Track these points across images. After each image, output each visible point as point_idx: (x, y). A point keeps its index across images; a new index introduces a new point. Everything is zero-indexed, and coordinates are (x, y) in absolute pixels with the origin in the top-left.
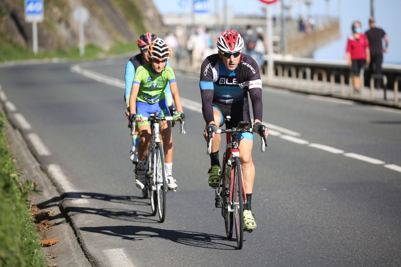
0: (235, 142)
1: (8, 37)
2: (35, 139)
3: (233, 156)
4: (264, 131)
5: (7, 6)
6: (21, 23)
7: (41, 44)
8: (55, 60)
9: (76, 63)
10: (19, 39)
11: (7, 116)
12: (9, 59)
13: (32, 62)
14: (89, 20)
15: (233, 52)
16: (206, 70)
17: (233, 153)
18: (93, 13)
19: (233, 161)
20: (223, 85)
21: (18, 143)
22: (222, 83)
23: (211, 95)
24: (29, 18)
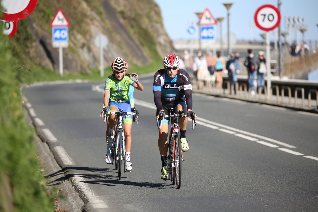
0: (176, 123)
1: (38, 60)
2: (60, 151)
3: (175, 132)
4: (194, 116)
5: (37, 34)
6: (49, 48)
7: (66, 67)
8: (79, 81)
9: (96, 84)
10: (47, 62)
11: (36, 130)
12: (38, 81)
13: (59, 82)
14: (108, 46)
15: (172, 67)
16: (157, 79)
17: (175, 130)
18: (111, 39)
19: (175, 135)
20: (168, 89)
21: (46, 154)
22: (167, 88)
23: (160, 94)
24: (56, 44)
